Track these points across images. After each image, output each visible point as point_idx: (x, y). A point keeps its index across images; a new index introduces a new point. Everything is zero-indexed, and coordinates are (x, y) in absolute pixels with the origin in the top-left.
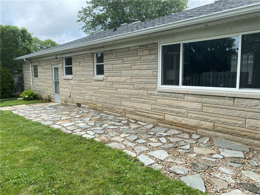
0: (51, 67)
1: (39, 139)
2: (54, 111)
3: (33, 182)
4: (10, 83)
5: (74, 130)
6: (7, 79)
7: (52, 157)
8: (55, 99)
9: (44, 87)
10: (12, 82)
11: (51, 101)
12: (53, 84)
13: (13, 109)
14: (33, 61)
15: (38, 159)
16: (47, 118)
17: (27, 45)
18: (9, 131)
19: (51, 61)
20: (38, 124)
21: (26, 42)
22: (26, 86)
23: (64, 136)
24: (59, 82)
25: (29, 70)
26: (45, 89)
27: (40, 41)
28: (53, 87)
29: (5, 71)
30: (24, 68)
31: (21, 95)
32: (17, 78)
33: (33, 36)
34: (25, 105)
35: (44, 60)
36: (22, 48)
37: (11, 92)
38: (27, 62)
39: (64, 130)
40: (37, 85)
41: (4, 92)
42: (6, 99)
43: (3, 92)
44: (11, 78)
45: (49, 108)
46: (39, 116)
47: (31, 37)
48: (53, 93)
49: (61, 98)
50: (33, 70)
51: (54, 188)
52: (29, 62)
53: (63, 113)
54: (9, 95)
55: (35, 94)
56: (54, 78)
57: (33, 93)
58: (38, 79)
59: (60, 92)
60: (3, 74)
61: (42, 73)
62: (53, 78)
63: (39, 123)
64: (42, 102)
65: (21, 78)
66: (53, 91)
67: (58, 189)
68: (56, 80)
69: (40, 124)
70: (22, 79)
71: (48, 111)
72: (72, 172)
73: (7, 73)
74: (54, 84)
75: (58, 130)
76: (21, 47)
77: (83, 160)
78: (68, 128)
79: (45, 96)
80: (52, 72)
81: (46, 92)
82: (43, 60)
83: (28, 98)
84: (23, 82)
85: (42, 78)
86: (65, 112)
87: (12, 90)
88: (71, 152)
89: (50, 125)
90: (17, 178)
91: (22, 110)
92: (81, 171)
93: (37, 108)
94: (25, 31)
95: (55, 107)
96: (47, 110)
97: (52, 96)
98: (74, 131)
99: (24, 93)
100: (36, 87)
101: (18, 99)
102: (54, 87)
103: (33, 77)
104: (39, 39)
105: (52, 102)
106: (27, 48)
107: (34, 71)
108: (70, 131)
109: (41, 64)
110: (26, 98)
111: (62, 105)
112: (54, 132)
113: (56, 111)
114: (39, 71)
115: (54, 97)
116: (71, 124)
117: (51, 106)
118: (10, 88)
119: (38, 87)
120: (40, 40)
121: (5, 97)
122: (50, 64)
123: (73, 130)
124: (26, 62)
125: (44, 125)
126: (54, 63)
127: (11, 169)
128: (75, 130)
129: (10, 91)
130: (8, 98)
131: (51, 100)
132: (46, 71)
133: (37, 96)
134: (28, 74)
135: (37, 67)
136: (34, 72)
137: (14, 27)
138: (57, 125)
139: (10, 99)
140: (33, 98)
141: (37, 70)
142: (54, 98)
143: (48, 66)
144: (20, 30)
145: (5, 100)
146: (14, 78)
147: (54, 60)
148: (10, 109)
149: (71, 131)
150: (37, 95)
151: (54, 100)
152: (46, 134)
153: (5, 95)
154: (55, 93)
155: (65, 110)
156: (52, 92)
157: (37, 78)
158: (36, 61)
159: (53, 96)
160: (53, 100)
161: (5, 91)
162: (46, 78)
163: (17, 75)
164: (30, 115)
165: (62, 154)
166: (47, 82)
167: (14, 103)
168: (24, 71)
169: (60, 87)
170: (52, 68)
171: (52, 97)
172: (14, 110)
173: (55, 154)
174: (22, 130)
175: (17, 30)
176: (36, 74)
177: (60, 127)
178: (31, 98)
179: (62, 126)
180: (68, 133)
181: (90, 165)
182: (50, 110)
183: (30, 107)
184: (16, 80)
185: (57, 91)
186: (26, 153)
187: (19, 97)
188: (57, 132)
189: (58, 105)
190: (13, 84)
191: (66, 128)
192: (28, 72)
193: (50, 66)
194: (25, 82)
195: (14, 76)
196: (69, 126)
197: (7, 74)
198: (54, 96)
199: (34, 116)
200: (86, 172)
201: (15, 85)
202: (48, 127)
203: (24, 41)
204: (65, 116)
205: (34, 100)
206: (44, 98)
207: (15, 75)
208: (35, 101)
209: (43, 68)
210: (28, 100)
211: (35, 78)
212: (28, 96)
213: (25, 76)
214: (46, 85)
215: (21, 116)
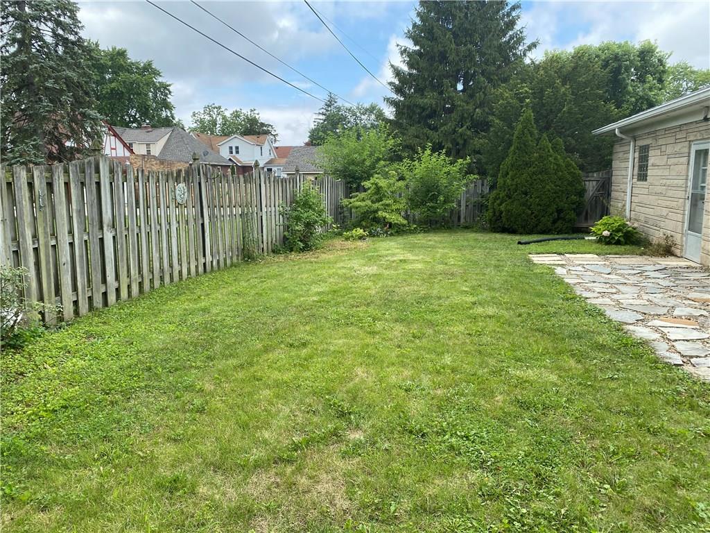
0: (687, 150)
1: (573, 356)
2: (666, 283)
3: (489, 463)
4: (575, 195)
5: (697, 357)
6: (571, 184)
7: (576, 418)
8: (686, 249)
9: (659, 211)
10: (581, 193)
11: (672, 254)
12: (685, 202)
13: (560, 263)
14: (639, 133)
15: (536, 409)
16: (632, 301)
17: (651, 89)
18: (520, 315)
19: (690, 131)
20: (597, 313)
21: (649, 82)
22: (615, 205)
23: (651, 367)
24: (704, 195)
25: (627, 160)
26: (661, 216)
27: (693, 72)
28: (684, 211)
29: (568, 165)
30: (614, 157)
31: (593, 229)
32: (595, 183)
33: (670, 63)
34: (596, 256)
35: (669, 129)
36: (633, 99)
37: (574, 219)
38: (624, 137)
39: (662, 350)
40: (641, 204)
41: (559, 218)
42: (561, 236)
43: (556, 217)
44: (579, 183)
45: (653, 274)
46: (614, 291)
47: (664, 66)
48: (682, 231)
49: (703, 248)
50: (636, 160)
51: (527, 506)
52: (629, 139)
53: (688, 296)
54: (569, 225)
55: (630, 229)
56: (690, 184)
57: (625, 225)
58: (647, 187)
59: (703, 228)
60: (562, 172)
61: (660, 167)
62: (687, 183)
63: (600, 310)
64: (642, 254)
65: (603, 183)
66: (683, 222)
67: (536, 515)
68: (697, 189)
69: (602, 314)
70: (606, 187)
71: (649, 280)
72: (605, 489)
73: (572, 170)
74: (690, 202)
75: (644, 343)
76: (631, 97)
77: (667, 467)
78: (679, 346)
79: (657, 237)
80: (688, 164)
81: (662, 224)
82: (665, 130)
83: (608, 237)
84: (609, 195)
85: (657, 184)
86: (700, 292)
87: (579, 214)
88: (640, 426)
89: (627, 324)
90: (462, 437)
91: (580, 268)
92: (632, 497)
93: (620, 267)
94: (649, 52)
95: (675, 273)
96: (647, 277)
97: (678, 238)
98: (693, 360)
99: (602, 224)
100: (638, 209)
101: (586, 238)
102: (687, 212)
103: (635, 180)
104: (691, 67)
105: (676, 256)
106: (647, 100)
107: (639, 162)
108: (679, 357)
109: (661, 142)
110: (603, 236)
111: (701, 268)
112: (626, 345)
113: (672, 284)
114: (651, 161)
115: (682, 241)
116: (696, 335)
117: (665, 269)
118: (574, 209)
119: (643, 210)
120: (695, 69)
121: (560, 231)
122: (684, 140)
123: (692, 357)
124: (622, 139)
125: (610, 320)
126: (696, 136)
127: (468, 409)
128: (700, 357)
129: (573, 215)
130: (566, 233)
131: (673, 248)
132: (671, 161)
133: (635, 235)
134: (624, 173)
135: (648, 152)
136: (639, 165)
137: (620, 46)
138: (648, 329)
139: (570, 237)
140: (622, 239)
141: (647, 161)
142: (682, 246)
143: (678, 148)
144: (637, 51)
145: (557, 236)
146: (587, 183)
147: (698, 125)
148: (552, 262)
149: (683, 356)
150: (635, 231)
151: (682, 249)
152: (601, 348)
153: (559, 224)
154: (689, 230)
155: (703, 287)
156: (680, 227)
157: (645, 183)
158: (649, 134)
159: (682, 238)
160: (678, 252)
161: (562, 215)
162: (668, 182)
163: (595, 175)
164: (592, 284)
165: (611, 420)
166: (670, 195)
167: (570, 248)
168: (615, 164)
169: (704, 212)
170: (689, 153)
171: (678, 242)
172: (562, 266)
173: (590, 411)
174: (548, 321)
175: (627, 53)
176: (644, 170)
177: (657, 336)
178: (616, 238)
179: (664, 337)
180: (667, 361)
181: (681, 492)
182: (653, 280)
183: (604, 262)
184: (591, 189)
185: (694, 225)
186: (522, 383)
187: (588, 232)
188: (637, 351)
189: (687, 268)
190: (583, 197)
191: (673, 346)
192: (623, 165)
193: (684, 147)
194: (613, 194)
195: (588, 177)
196: (687, 341)
197: (572, 172)
198: (684, 238)
199: (598, 288)
200: (650, 511)
201: (587, 200)
202: (619, 327)
203: (642, 79)
204: (689, 306)
205: (626, 244)
206: (655, 241)
207: (590, 174)
208: (628, 247)
209: (663, 153)
210: (608, 243)
211: (638, 183)
212: (609, 233)
213: (616, 179)
214: (664, 205)
215: (567, 284)
